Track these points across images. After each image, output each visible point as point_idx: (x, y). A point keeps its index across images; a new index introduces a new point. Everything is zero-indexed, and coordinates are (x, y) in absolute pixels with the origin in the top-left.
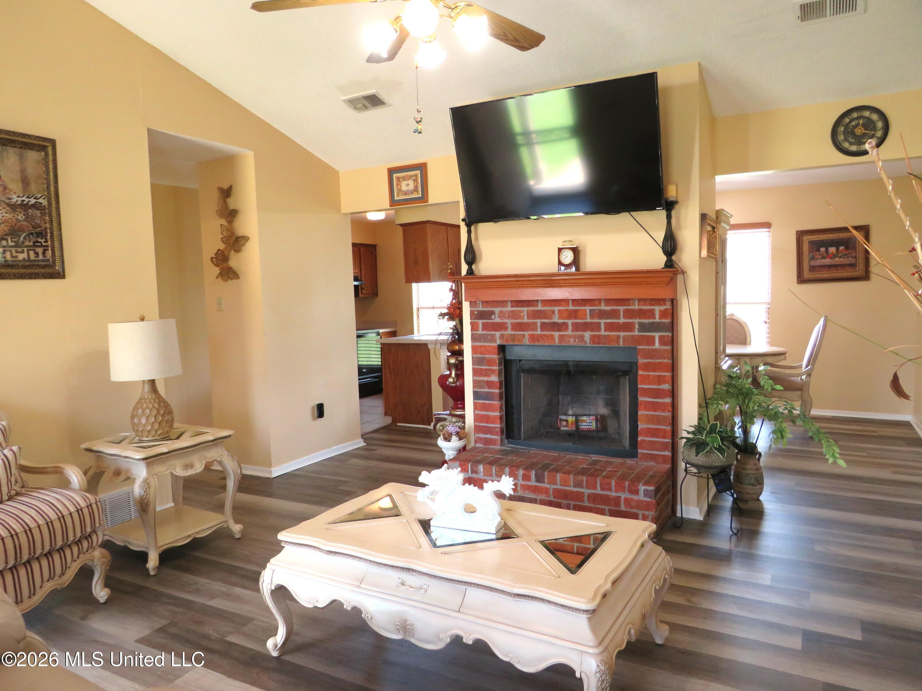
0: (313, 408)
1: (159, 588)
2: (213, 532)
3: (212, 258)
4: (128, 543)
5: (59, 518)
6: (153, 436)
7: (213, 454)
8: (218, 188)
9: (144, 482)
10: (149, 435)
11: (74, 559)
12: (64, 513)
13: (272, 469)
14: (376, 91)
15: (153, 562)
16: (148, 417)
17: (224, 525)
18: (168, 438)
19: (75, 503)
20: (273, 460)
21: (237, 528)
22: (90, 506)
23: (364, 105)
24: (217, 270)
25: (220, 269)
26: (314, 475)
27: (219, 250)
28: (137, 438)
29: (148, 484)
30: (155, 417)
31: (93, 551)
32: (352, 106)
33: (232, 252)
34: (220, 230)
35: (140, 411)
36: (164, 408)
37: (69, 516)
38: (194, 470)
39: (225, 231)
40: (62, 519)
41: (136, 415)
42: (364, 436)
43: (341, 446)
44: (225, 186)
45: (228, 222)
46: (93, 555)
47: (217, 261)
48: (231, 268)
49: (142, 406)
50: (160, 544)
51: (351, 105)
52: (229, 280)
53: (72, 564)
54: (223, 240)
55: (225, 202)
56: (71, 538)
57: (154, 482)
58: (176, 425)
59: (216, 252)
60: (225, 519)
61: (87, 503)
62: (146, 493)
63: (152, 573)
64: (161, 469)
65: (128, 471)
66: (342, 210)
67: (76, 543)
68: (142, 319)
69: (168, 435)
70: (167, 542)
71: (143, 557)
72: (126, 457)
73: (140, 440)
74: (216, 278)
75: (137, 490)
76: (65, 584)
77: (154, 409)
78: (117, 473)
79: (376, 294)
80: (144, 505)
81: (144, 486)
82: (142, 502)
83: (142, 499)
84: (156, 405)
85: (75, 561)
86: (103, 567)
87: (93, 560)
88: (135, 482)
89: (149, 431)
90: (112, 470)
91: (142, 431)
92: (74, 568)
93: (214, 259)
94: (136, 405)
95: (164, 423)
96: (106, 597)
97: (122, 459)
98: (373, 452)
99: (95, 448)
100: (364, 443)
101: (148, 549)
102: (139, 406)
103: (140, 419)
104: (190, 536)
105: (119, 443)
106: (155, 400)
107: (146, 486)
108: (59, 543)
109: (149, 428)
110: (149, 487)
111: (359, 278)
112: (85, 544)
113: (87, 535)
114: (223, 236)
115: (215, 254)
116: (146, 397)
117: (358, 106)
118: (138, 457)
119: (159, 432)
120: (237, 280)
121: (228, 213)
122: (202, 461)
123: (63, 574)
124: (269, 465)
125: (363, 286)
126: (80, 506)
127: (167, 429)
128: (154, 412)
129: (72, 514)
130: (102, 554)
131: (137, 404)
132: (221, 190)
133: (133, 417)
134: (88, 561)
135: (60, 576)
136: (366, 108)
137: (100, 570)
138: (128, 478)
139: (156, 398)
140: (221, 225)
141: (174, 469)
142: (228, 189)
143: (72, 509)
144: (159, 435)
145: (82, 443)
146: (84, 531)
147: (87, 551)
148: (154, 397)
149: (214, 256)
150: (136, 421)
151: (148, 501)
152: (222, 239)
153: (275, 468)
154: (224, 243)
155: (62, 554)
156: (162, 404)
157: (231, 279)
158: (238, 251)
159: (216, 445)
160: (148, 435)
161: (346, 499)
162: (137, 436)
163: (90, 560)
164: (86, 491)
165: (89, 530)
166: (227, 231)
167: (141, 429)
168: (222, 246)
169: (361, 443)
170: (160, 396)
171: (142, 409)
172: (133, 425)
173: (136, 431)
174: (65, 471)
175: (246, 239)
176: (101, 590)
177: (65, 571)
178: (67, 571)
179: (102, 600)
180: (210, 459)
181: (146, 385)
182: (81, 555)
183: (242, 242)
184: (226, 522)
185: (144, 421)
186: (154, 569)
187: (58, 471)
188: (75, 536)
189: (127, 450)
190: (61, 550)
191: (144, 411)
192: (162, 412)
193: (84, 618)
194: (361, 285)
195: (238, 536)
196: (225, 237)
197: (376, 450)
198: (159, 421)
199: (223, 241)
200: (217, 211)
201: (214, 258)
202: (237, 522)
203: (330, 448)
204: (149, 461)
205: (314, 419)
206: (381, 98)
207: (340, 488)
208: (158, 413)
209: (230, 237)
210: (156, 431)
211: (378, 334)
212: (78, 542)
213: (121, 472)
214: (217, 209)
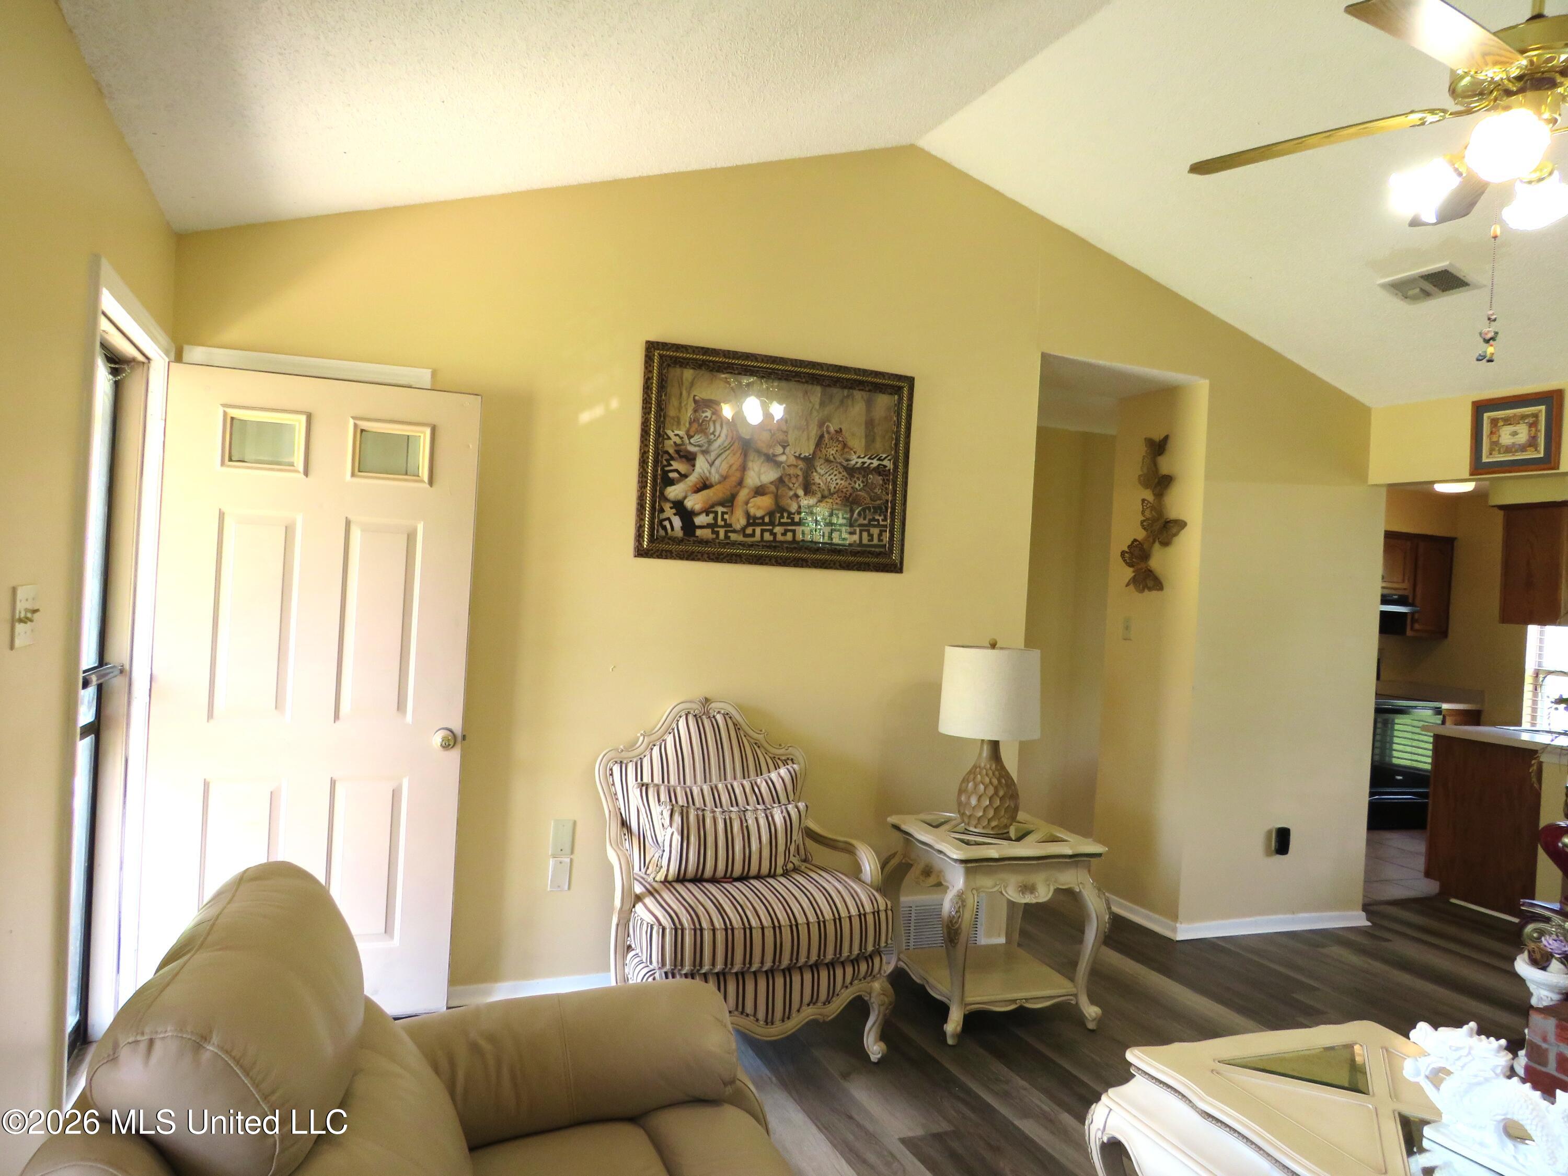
0: (1269, 832)
1: (955, 1070)
2: (1053, 1005)
3: (1123, 551)
4: (928, 982)
5: (835, 920)
6: (984, 828)
7: (1070, 878)
8: (1145, 439)
9: (958, 896)
10: (979, 826)
11: (845, 985)
12: (843, 915)
13: (1178, 925)
14: (1451, 264)
15: (953, 1024)
16: (980, 797)
17: (1072, 1000)
18: (1005, 835)
19: (859, 905)
20: (1182, 911)
21: (1091, 1011)
22: (876, 913)
23: (1422, 290)
24: (1129, 573)
25: (1134, 572)
26: (1250, 956)
27: (1135, 540)
28: (963, 825)
29: (963, 901)
30: (991, 799)
31: (872, 981)
32: (1400, 294)
33: (1157, 546)
34: (1141, 509)
35: (971, 785)
36: (1005, 789)
37: (848, 920)
38: (1036, 897)
39: (1149, 510)
40: (838, 921)
41: (965, 791)
42: (1371, 908)
43: (1314, 914)
44: (1157, 436)
45: (1154, 495)
46: (871, 988)
47: (1131, 558)
48: (1151, 571)
49: (974, 778)
50: (969, 999)
51: (1397, 292)
52: (1146, 590)
53: (842, 991)
54: (1145, 524)
55: (1155, 464)
56: (845, 953)
57: (971, 901)
58: (1021, 816)
59: (1130, 543)
60: (1074, 990)
61: (874, 908)
62: (958, 914)
63: (950, 1041)
64: (986, 882)
65: (940, 873)
66: (1370, 477)
67: (852, 961)
68: (993, 646)
69: (1006, 831)
70: (978, 999)
71: (942, 1011)
72: (940, 852)
73: (966, 829)
74: (1126, 586)
75: (947, 905)
76: (829, 1017)
77: (991, 786)
78: (928, 872)
79: (1444, 634)
80: (953, 931)
81: (957, 903)
82: (950, 925)
83: (951, 921)
84: (995, 782)
85: (847, 987)
86: (882, 1008)
87: (870, 994)
88: (947, 892)
89: (979, 819)
90: (921, 866)
91: (970, 816)
92: (845, 997)
93: (1126, 554)
94: (967, 774)
95: (1002, 813)
96: (879, 1056)
97: (934, 852)
98: (1384, 944)
99: (904, 827)
100: (1368, 920)
101: (950, 1001)
102: (972, 776)
103: (969, 797)
104: (1014, 1001)
105: (937, 827)
106: (993, 774)
107: (960, 903)
108: (830, 956)
109: (981, 814)
110: (964, 906)
111: (1410, 600)
112: (863, 967)
113: (868, 954)
114: (1143, 518)
115: (1129, 547)
116: (983, 765)
117: (1411, 293)
118: (955, 857)
119: (994, 824)
120: (1160, 592)
121: (1157, 480)
122: (1049, 885)
123: (828, 1001)
124: (1173, 915)
125: (1416, 616)
126: (864, 910)
127: (1005, 821)
128: (991, 791)
129: (852, 918)
130: (883, 989)
131: (970, 772)
132: (1150, 443)
133: (961, 791)
134: (864, 993)
135: (824, 1004)
136: (1427, 294)
137: (877, 1012)
138: (939, 884)
139: (996, 769)
140: (1143, 500)
141: (1005, 887)
142: (1160, 441)
143: (854, 912)
144: (993, 828)
145: (890, 815)
146: (863, 947)
147: (865, 978)
148: (994, 766)
149: (1126, 549)
150: (963, 798)
151: (957, 929)
152: (1142, 522)
153: (1183, 926)
154: (1144, 529)
155: (832, 973)
156: (1003, 781)
157: (1150, 589)
158: (1166, 543)
159: (1076, 863)
160: (977, 824)
161: (1301, 1019)
162: (963, 821)
163: (867, 992)
164: (878, 890)
165: (870, 948)
166: (1151, 510)
167: (968, 813)
168: (1141, 535)
169: (1359, 920)
170: (1003, 768)
171: (974, 782)
172: (960, 803)
173: (962, 815)
174: (858, 853)
175: (1181, 524)
176: (876, 1042)
177: (832, 998)
178: (834, 999)
179: (874, 1058)
180: (1062, 885)
181: (985, 747)
182: (856, 982)
183: (1174, 530)
184: (1075, 995)
185: (974, 801)
186: (953, 1036)
187: (849, 850)
188: (851, 951)
189: (943, 841)
190: (831, 965)
191: (976, 786)
192: (1001, 793)
193: (846, 1076)
194: (1413, 614)
195: (1091, 1026)
196: (1147, 519)
197: (1391, 941)
198: (995, 806)
199: (1143, 526)
200: (1140, 476)
201: (1127, 552)
202: (1093, 1001)
203: (1293, 913)
204: (969, 865)
205: (1268, 853)
206: (1460, 275)
207: (1294, 995)
208: (996, 793)
209: (1154, 520)
210: (989, 821)
211: (1438, 711)
212: (855, 962)
213: (931, 872)
214: (1140, 473)
